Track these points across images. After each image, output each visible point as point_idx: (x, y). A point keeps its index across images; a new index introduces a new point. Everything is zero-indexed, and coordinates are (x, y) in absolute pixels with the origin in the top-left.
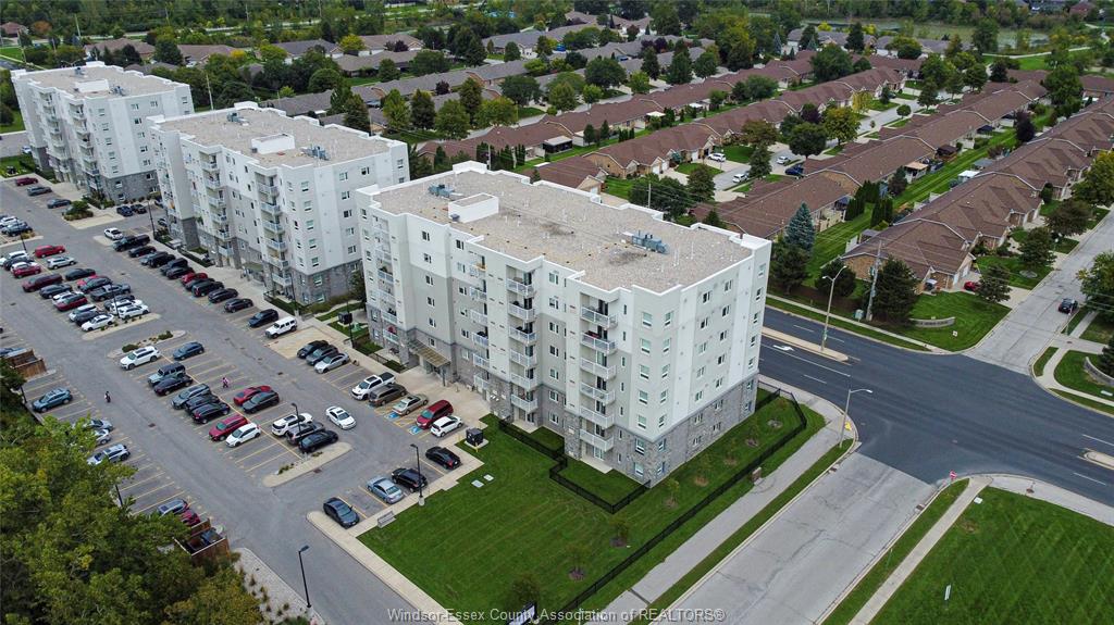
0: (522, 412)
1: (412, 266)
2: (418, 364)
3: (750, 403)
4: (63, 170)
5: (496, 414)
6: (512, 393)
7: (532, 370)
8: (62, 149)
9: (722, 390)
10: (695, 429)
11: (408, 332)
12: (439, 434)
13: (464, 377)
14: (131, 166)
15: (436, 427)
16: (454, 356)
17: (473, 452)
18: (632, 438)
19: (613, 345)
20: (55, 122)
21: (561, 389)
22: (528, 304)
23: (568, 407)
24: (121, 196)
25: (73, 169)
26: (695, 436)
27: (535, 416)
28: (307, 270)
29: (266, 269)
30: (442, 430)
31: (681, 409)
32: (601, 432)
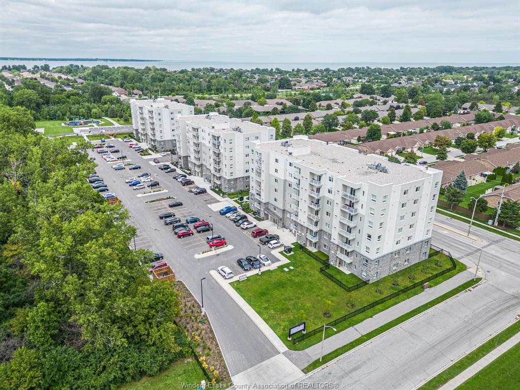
0: (311, 242)
1: (270, 174)
2: (268, 219)
3: (426, 253)
4: (143, 137)
5: (299, 242)
6: (307, 232)
7: (317, 222)
8: (143, 130)
9: (411, 242)
10: (395, 259)
11: (265, 204)
12: (271, 247)
13: (287, 226)
14: (168, 136)
15: (271, 244)
16: (283, 216)
17: (286, 256)
18: (362, 257)
19: (356, 210)
20: (142, 119)
21: (330, 232)
22: (318, 190)
23: (332, 240)
24: (162, 148)
25: (147, 137)
26: (395, 263)
27: (317, 245)
28: (228, 177)
29: (212, 176)
30: (273, 245)
31: (388, 247)
32: (347, 254)
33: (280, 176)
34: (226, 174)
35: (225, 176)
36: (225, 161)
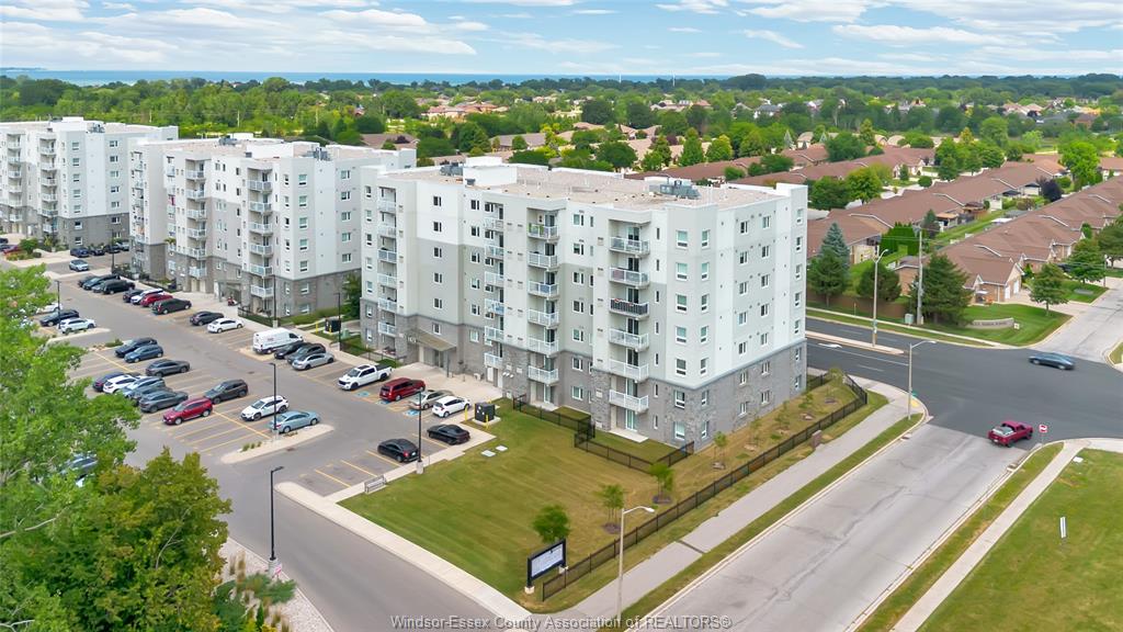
1: (418, 239)
7: (553, 331)
8: (16, 196)
9: (767, 349)
10: (741, 390)
11: (408, 318)
13: (471, 365)
14: (97, 206)
15: (440, 405)
16: (461, 340)
17: (482, 428)
18: (670, 389)
19: (645, 278)
21: (587, 353)
22: (550, 249)
23: (595, 364)
24: (77, 239)
26: (741, 399)
27: (556, 390)
28: (294, 275)
29: (245, 281)
30: (447, 408)
33: (449, 237)
34: (287, 266)
35: (284, 274)
36: (284, 233)
